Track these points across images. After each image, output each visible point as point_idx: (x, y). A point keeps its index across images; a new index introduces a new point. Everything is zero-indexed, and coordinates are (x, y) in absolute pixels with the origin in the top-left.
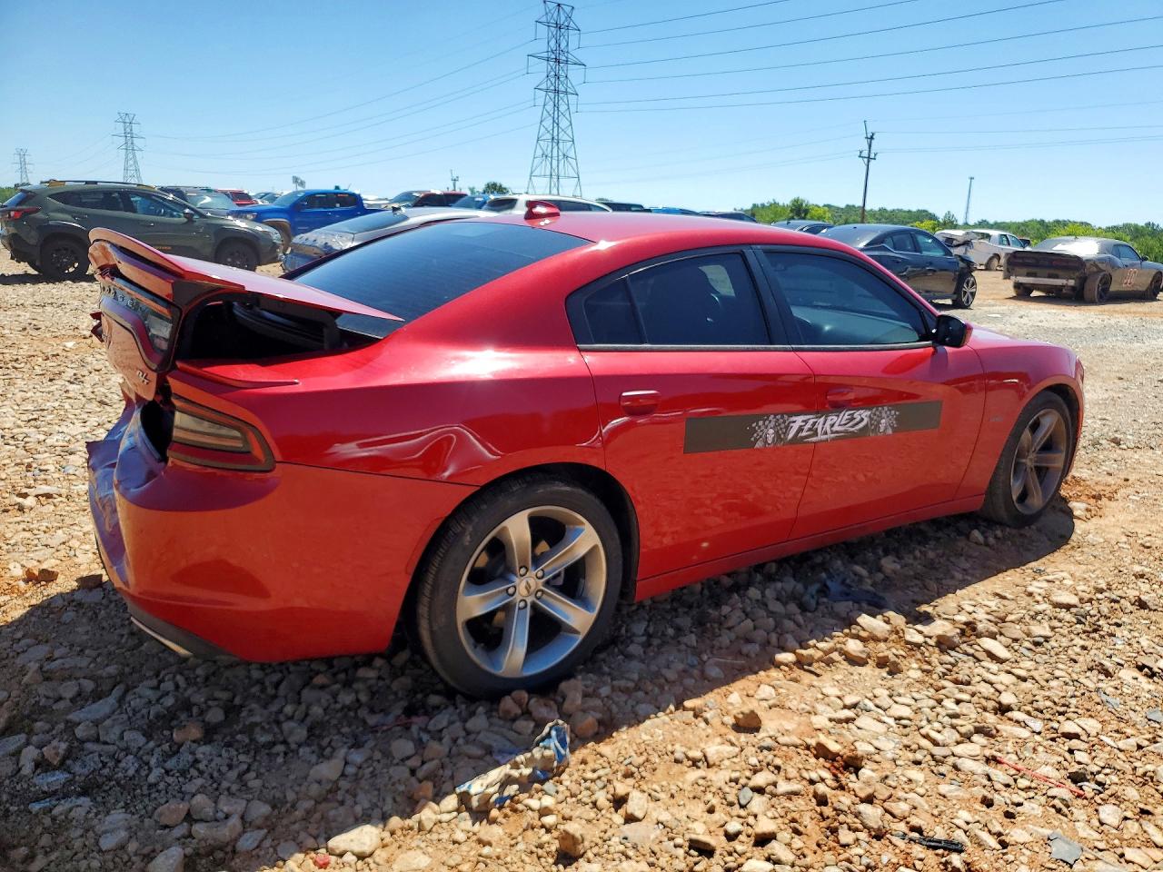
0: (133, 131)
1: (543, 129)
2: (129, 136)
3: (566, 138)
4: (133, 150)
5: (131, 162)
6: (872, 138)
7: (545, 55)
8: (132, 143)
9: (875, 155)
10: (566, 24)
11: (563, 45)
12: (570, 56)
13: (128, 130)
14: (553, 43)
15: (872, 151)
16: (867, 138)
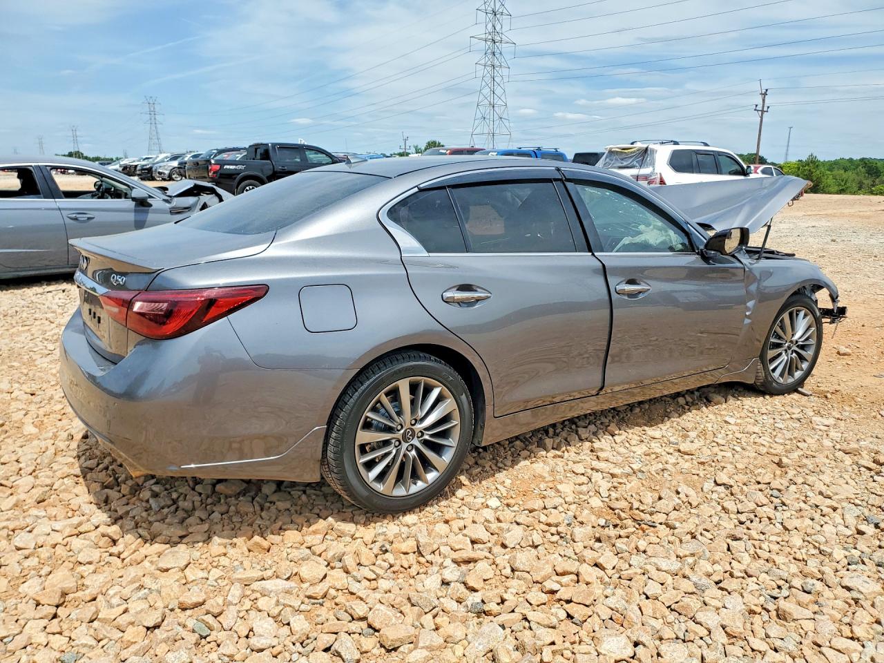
0: (156, 110)
1: (481, 97)
2: (153, 113)
3: (500, 102)
4: (155, 123)
5: (155, 133)
6: (765, 94)
7: (484, 36)
8: (155, 119)
9: (768, 107)
10: (501, 10)
11: (498, 28)
12: (503, 37)
13: (152, 109)
14: (490, 26)
15: (766, 105)
16: (761, 94)
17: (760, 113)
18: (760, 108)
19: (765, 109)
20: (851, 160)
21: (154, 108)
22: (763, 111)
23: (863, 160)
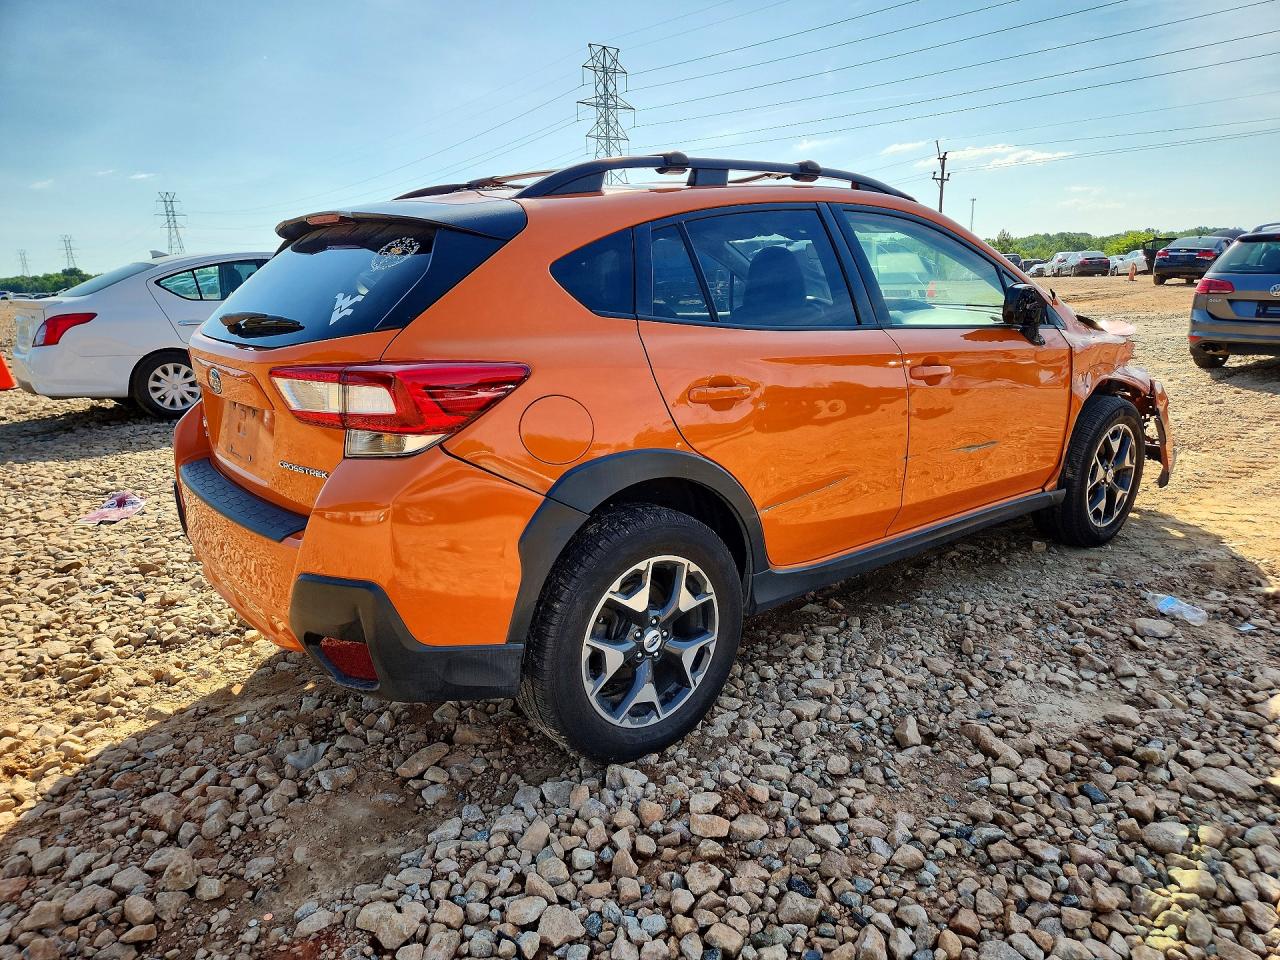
2: (171, 214)
6: (944, 158)
7: (594, 101)
9: (948, 175)
10: (613, 67)
11: (611, 88)
12: (618, 100)
13: (170, 209)
14: (601, 88)
15: (946, 172)
16: (940, 158)
17: (939, 182)
18: (939, 176)
19: (945, 177)
20: (1047, 236)
21: (172, 208)
22: (942, 180)
23: (1062, 235)
